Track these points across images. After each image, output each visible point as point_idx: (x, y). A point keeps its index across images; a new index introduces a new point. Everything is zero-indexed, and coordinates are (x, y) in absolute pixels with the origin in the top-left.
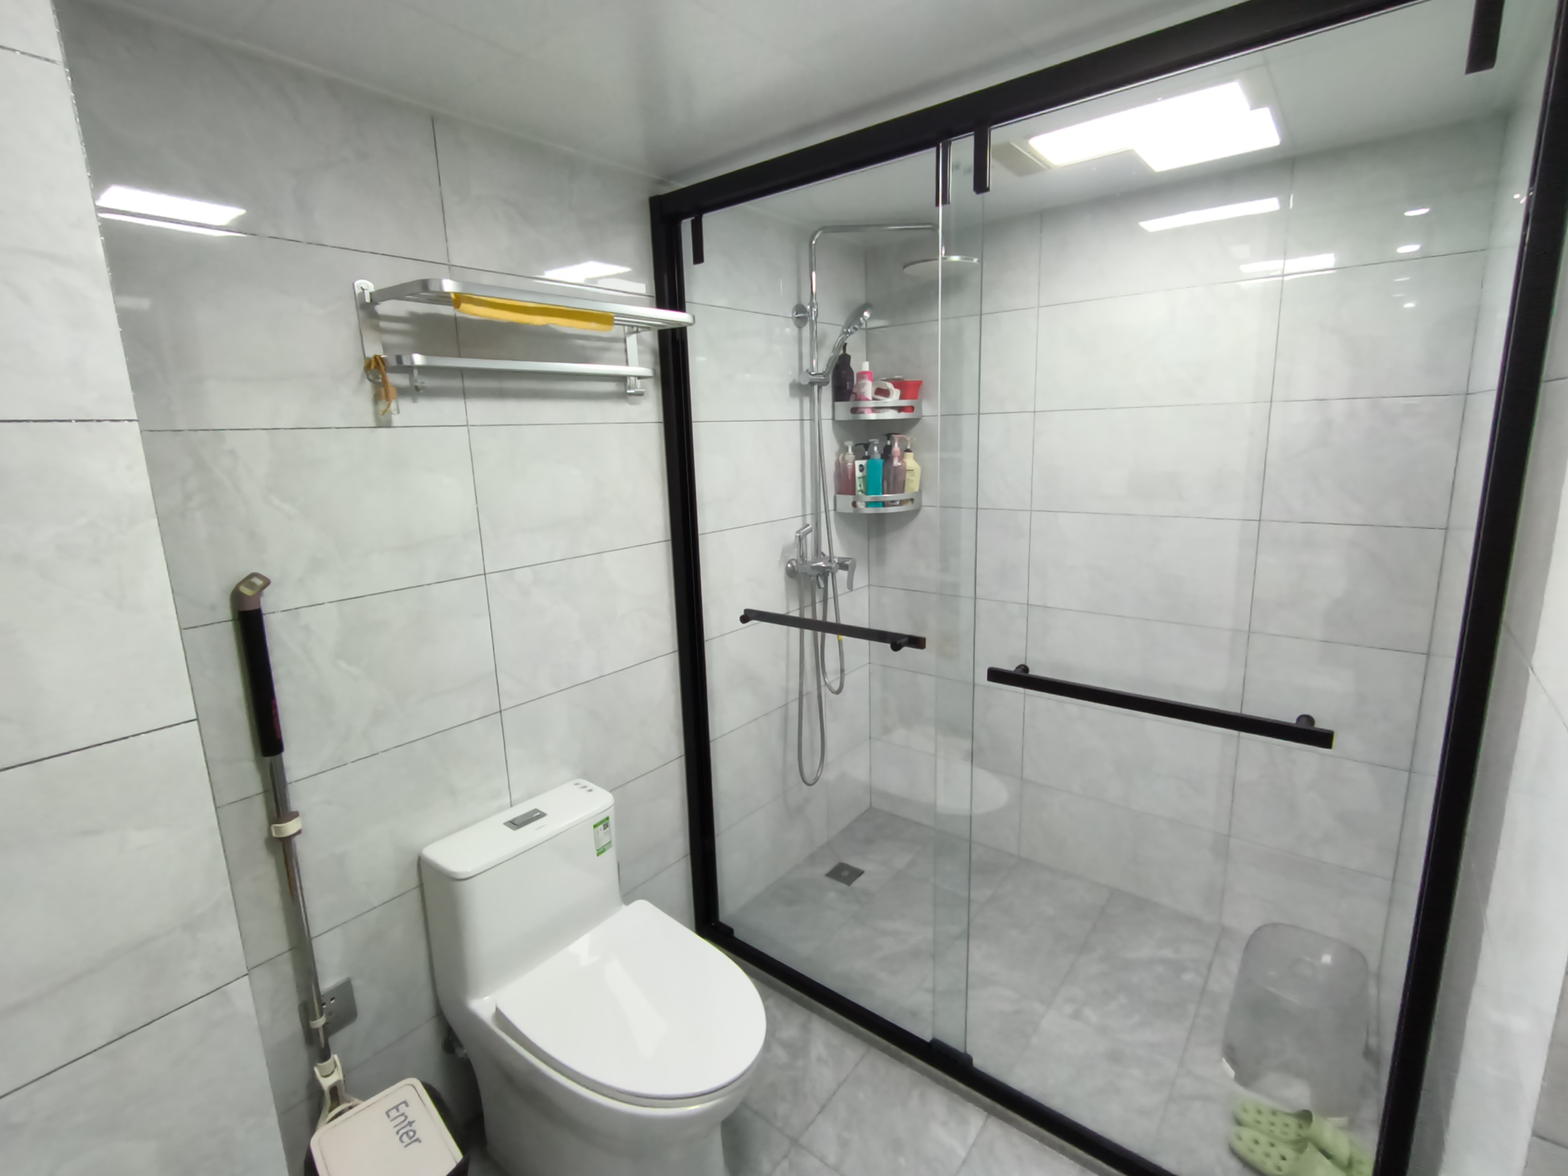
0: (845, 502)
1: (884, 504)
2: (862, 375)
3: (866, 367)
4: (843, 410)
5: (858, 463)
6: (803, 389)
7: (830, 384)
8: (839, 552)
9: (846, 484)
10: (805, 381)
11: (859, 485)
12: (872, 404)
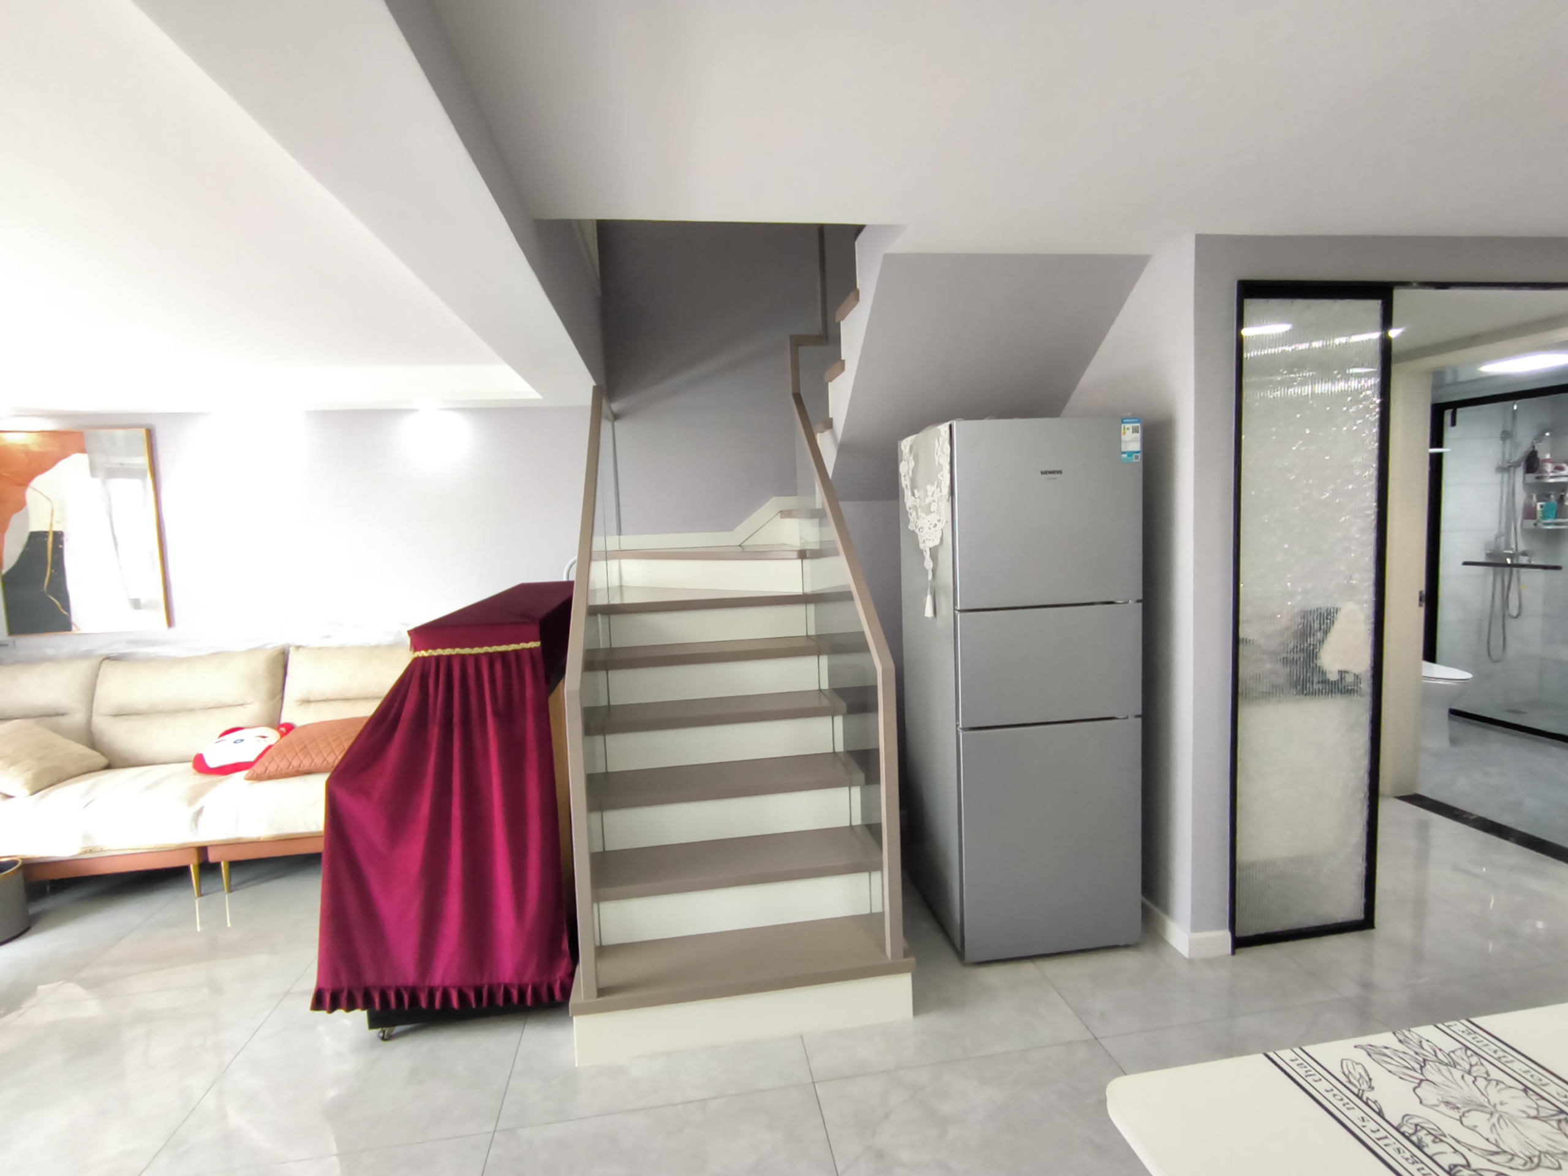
0: (1530, 523)
1: (1557, 524)
2: (1546, 461)
3: (1548, 456)
4: (1531, 477)
5: (1539, 504)
6: (1505, 468)
7: (1522, 467)
8: (1522, 547)
9: (1530, 513)
10: (1507, 465)
11: (1539, 515)
12: (1551, 474)
